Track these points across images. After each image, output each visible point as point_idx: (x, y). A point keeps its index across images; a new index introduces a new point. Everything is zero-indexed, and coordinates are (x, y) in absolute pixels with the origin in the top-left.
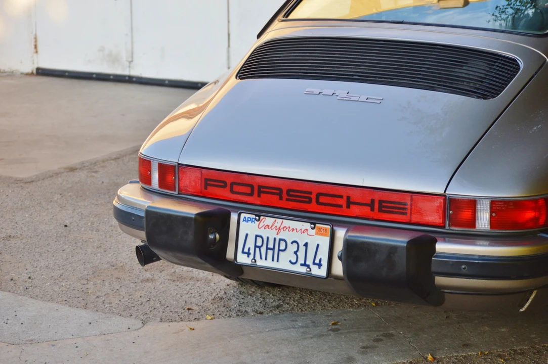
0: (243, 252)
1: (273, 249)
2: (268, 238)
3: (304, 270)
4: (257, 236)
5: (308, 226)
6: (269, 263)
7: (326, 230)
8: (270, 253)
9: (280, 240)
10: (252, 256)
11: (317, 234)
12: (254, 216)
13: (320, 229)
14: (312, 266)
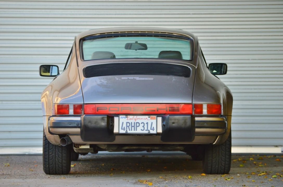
0: (122, 129)
1: (134, 126)
2: (132, 123)
3: (147, 132)
4: (127, 123)
5: (147, 117)
6: (133, 132)
7: (154, 117)
8: (133, 128)
9: (137, 123)
10: (126, 130)
11: (151, 119)
12: (125, 116)
13: (152, 117)
14: (150, 130)
